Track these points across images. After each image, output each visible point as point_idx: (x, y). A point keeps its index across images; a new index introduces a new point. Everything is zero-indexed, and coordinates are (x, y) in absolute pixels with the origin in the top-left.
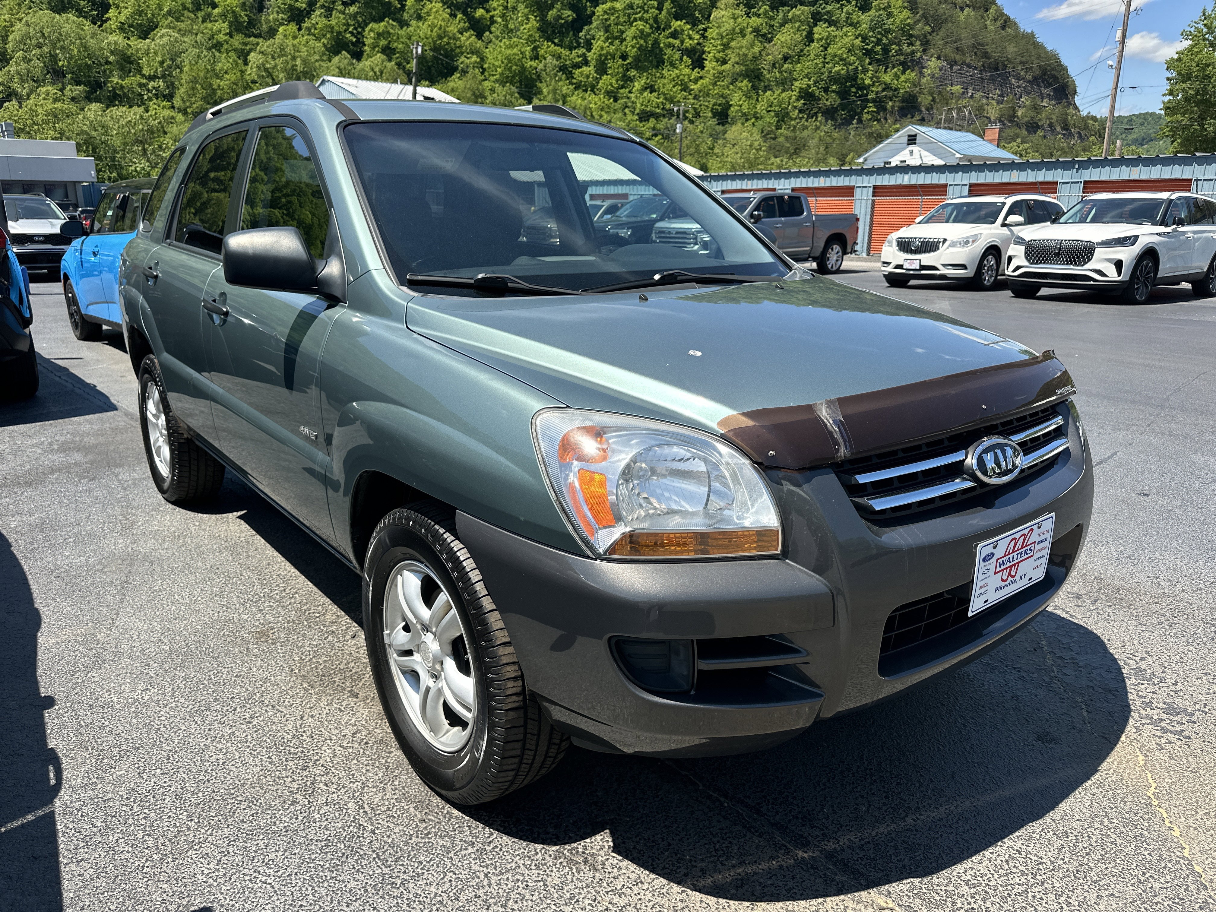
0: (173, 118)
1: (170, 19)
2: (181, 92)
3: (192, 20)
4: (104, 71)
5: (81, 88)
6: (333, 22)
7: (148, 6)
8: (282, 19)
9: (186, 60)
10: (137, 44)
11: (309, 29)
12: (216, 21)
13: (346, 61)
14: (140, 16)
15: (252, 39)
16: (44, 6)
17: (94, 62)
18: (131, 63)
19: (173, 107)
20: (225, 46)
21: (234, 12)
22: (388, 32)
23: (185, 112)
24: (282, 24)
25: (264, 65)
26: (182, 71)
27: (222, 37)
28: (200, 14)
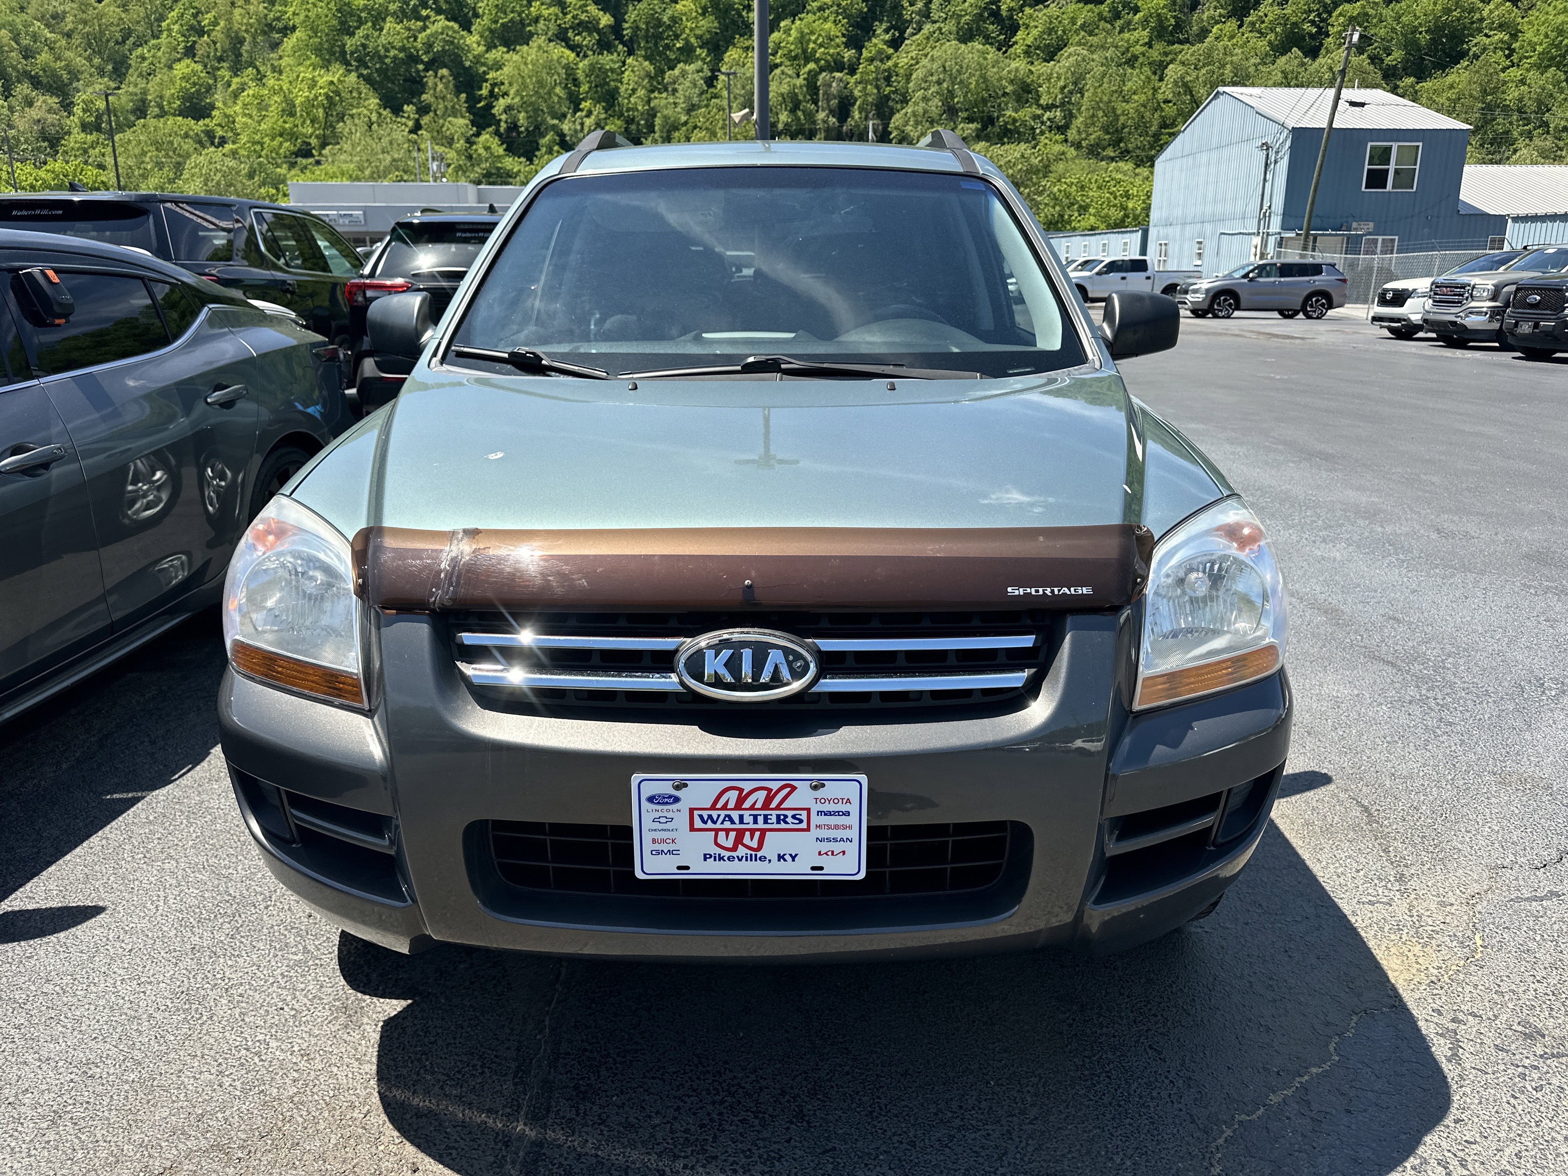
0: (1063, 153)
1: (1083, 33)
2: (1079, 121)
3: (1107, 32)
4: (1000, 105)
5: (973, 126)
6: (1288, 11)
7: (1060, 22)
8: (1220, 15)
9: (1089, 82)
10: (1041, 68)
11: (1253, 24)
12: (1135, 29)
13: (1296, 62)
14: (1049, 35)
15: (1176, 46)
16: (952, 37)
17: (990, 96)
18: (1030, 92)
19: (1066, 141)
20: (1141, 60)
21: (1159, 15)
22: (1366, 14)
23: (1078, 146)
24: (1217, 23)
25: (1182, 78)
26: (1082, 96)
27: (1138, 49)
28: (1119, 23)
